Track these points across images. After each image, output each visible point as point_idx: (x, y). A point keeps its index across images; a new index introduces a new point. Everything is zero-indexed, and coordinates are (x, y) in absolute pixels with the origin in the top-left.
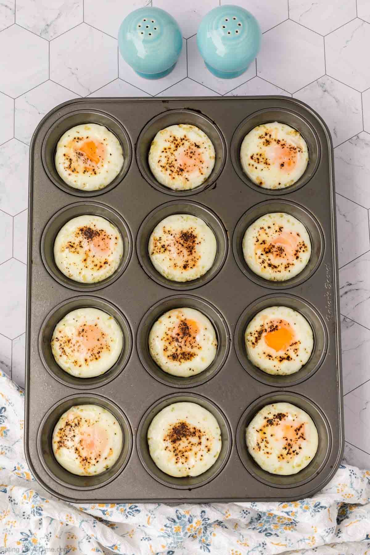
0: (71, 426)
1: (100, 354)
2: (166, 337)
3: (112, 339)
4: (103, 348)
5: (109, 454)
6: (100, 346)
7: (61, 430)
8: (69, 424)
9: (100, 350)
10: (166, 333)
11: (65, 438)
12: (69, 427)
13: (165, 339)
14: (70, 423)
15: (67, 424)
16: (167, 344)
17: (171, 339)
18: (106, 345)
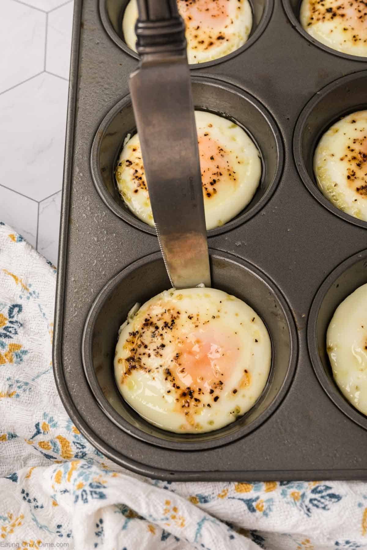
0: (157, 328)
1: (216, 186)
2: (350, 155)
3: (239, 160)
4: (221, 175)
5: (243, 384)
6: (216, 170)
7: (134, 334)
8: (152, 324)
9: (215, 178)
10: (349, 147)
11: (142, 350)
12: (152, 329)
13: (350, 157)
14: (155, 320)
15: (148, 323)
16: (353, 167)
17: (359, 157)
18: (229, 170)
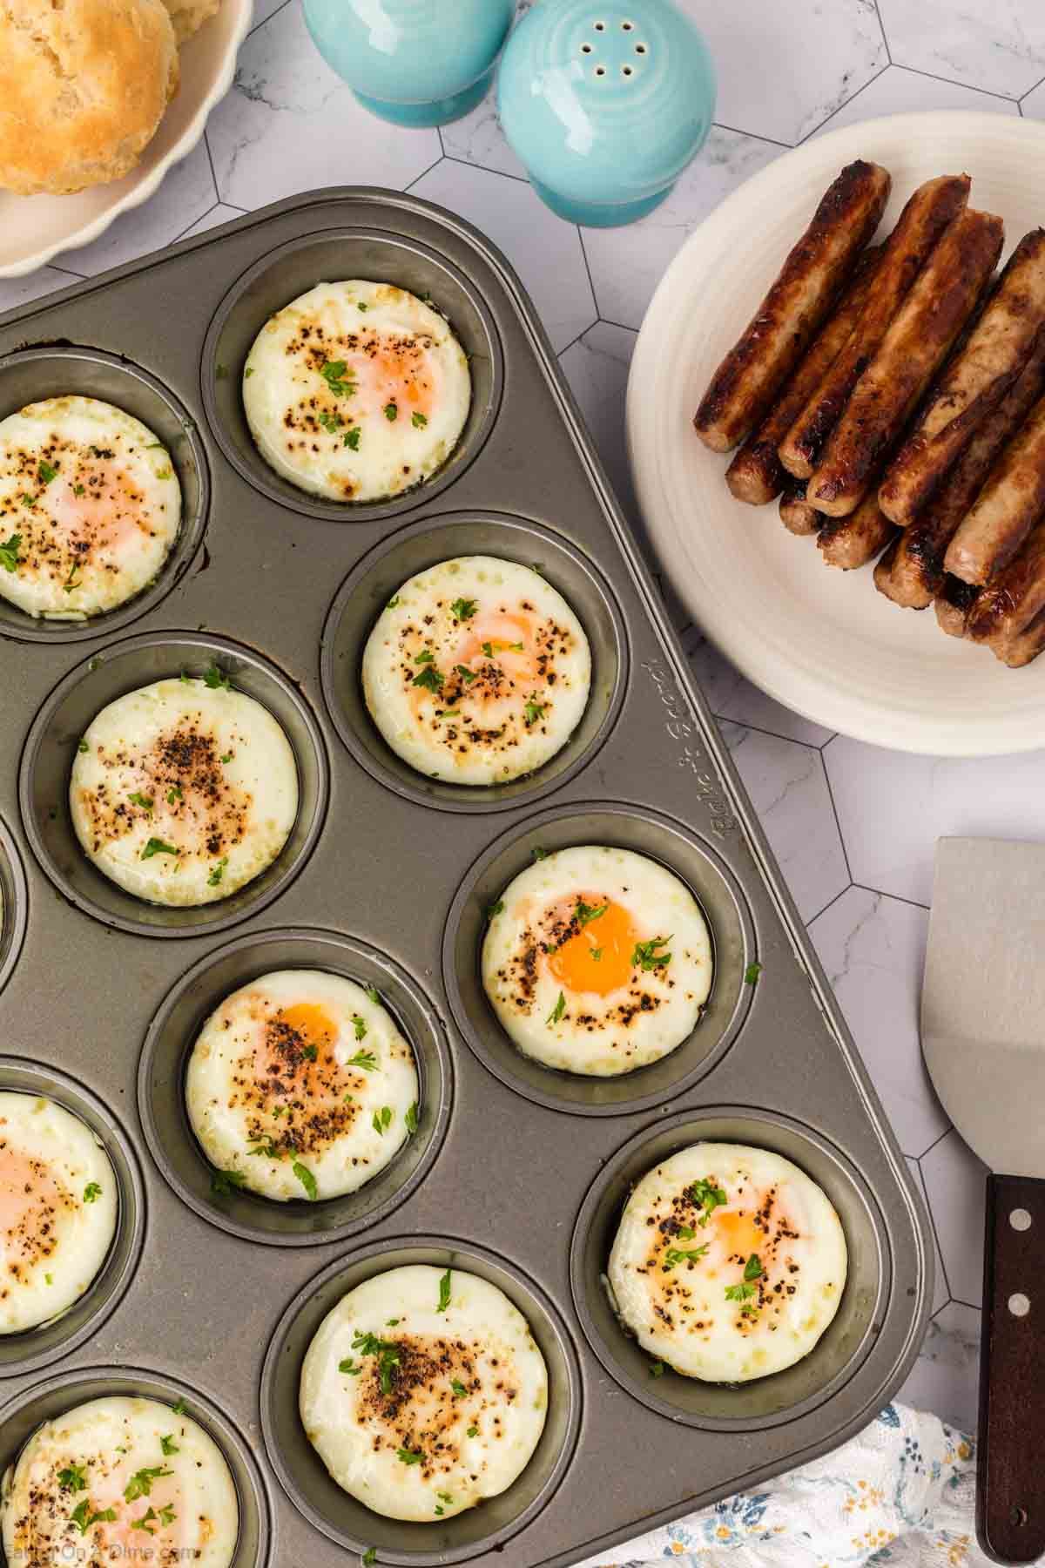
0: (52, 1500)
1: (52, 1233)
2: (241, 1091)
3: (71, 1169)
4: (52, 1211)
5: (204, 1537)
6: (41, 1207)
7: (22, 1524)
8: (41, 1497)
9: (45, 1220)
10: (235, 1079)
11: (45, 1545)
12: (46, 1505)
13: (242, 1098)
14: (43, 1489)
15: (36, 1498)
16: (253, 1112)
17: (258, 1092)
18: (62, 1196)
